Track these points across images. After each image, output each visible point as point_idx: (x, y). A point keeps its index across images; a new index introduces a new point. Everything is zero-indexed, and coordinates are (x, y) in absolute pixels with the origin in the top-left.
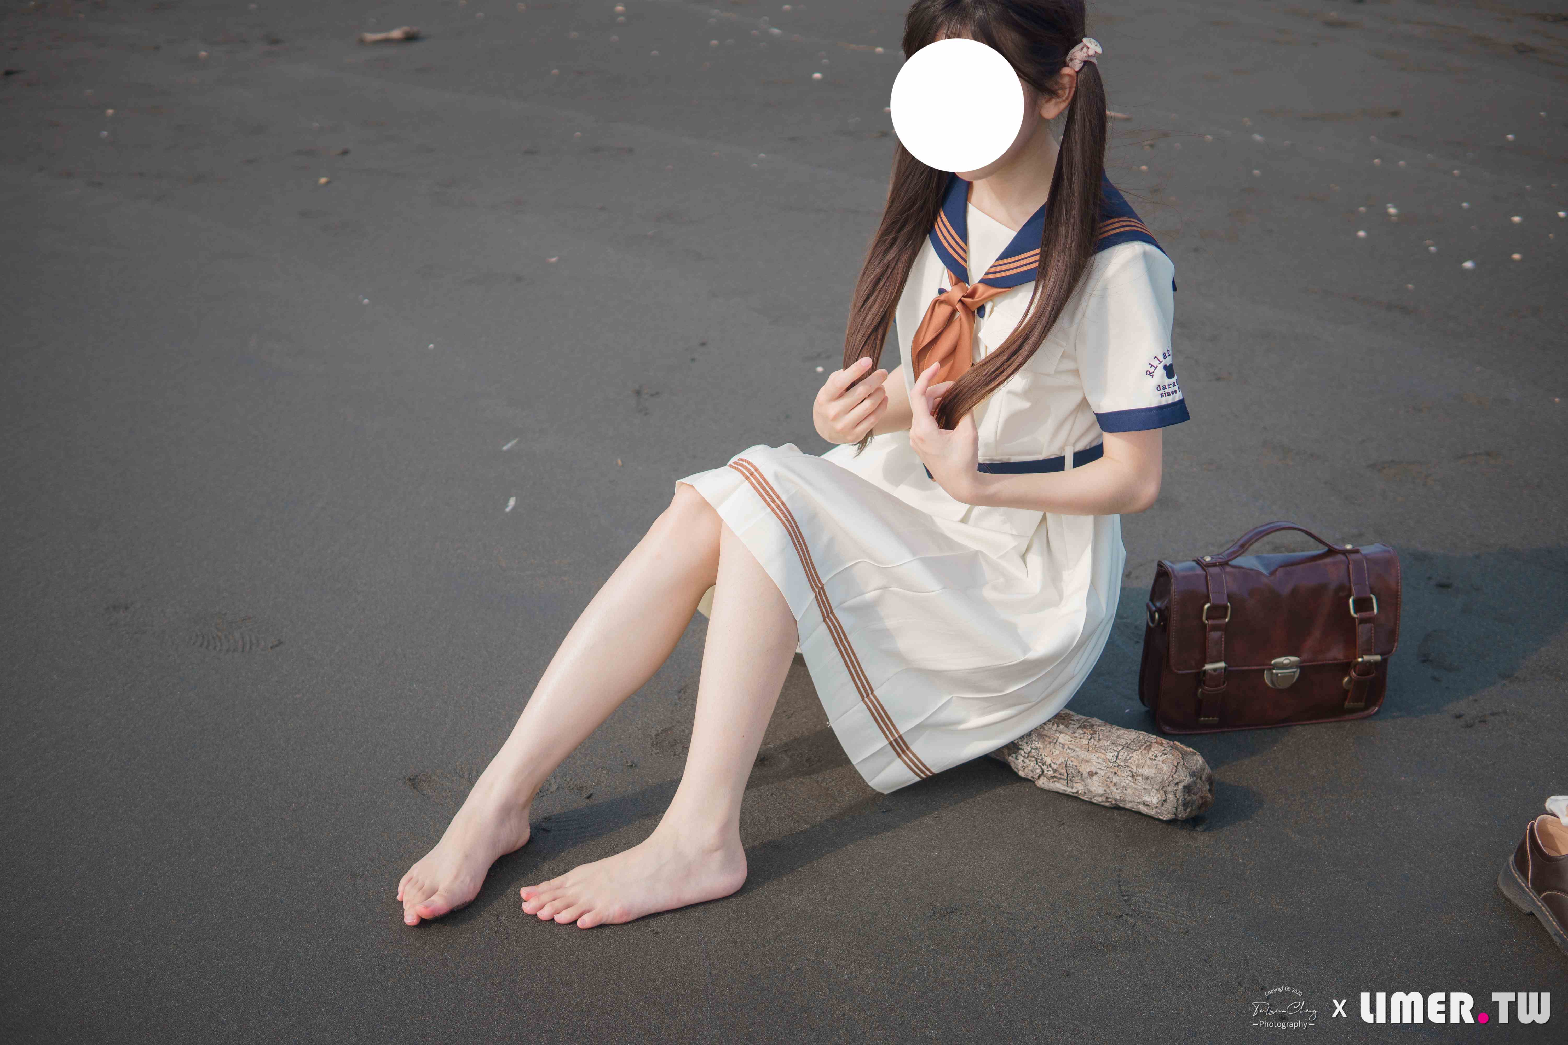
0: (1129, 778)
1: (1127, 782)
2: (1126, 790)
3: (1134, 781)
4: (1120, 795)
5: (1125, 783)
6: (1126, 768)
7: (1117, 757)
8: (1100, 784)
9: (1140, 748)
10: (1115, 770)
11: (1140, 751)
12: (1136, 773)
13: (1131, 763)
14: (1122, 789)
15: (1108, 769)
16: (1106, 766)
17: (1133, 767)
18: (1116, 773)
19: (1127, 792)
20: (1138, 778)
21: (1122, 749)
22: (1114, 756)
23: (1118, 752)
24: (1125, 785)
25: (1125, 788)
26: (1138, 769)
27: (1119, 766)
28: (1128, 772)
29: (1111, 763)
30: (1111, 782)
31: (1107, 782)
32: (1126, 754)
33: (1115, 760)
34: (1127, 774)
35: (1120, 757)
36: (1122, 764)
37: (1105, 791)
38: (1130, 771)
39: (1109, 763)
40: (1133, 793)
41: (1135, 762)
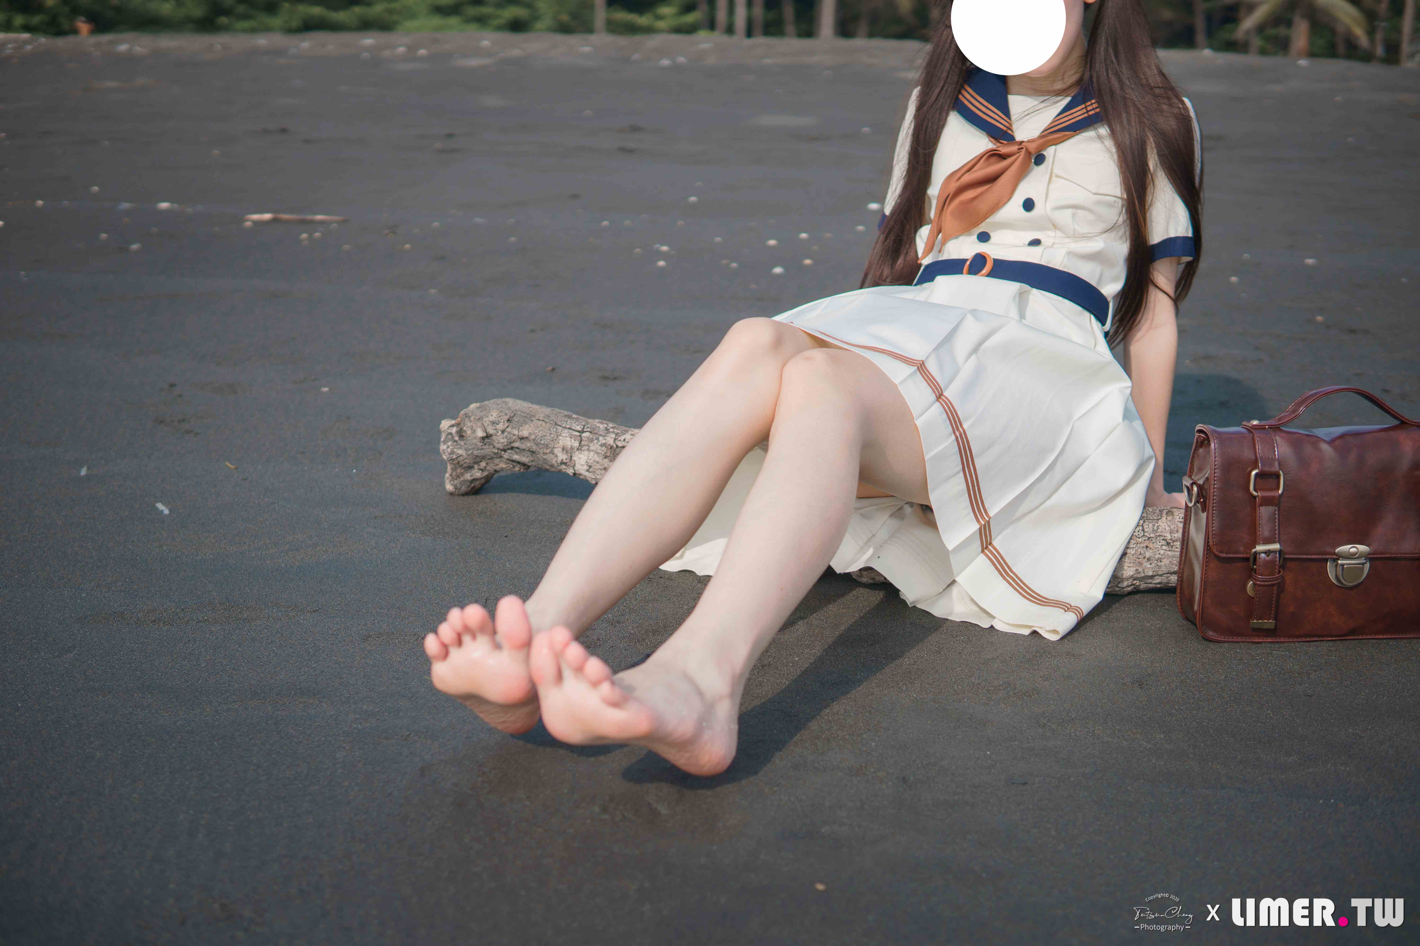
0: (1164, 547)
1: (1162, 552)
2: (1160, 561)
3: (1170, 549)
4: (1154, 570)
5: (1159, 554)
6: (1158, 539)
7: (1143, 530)
8: (1131, 565)
9: (1162, 517)
10: (1146, 543)
11: (1164, 519)
12: (1171, 539)
13: (1162, 532)
14: (1156, 562)
15: (1138, 546)
16: (1135, 543)
17: (1165, 535)
18: (1147, 547)
19: (1163, 564)
20: (1175, 543)
21: (1144, 522)
22: (1140, 531)
23: (1142, 526)
24: (1160, 556)
25: (1160, 560)
26: (1173, 535)
27: (1149, 538)
28: (1161, 541)
29: (1139, 538)
30: (1144, 557)
31: (1140, 560)
32: (1151, 525)
33: (1142, 534)
34: (1161, 544)
35: (1146, 530)
36: (1152, 535)
37: (1137, 570)
38: (1163, 540)
39: (1138, 539)
40: (1170, 562)
41: (1165, 529)
